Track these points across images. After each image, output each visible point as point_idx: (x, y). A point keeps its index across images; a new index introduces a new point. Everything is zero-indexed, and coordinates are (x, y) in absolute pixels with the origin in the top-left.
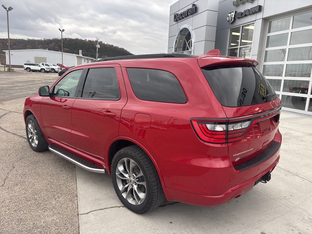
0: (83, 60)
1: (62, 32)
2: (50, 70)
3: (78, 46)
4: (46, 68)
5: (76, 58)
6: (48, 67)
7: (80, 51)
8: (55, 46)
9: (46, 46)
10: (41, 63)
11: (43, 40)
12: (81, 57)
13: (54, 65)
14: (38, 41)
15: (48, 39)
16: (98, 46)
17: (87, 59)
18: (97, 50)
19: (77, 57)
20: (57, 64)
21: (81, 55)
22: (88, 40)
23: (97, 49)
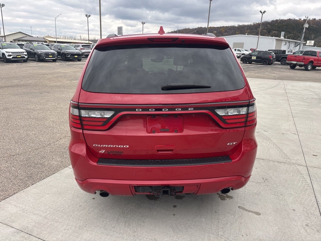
0: (283, 43)
1: (262, 14)
2: (240, 55)
3: (290, 27)
4: (237, 54)
5: (275, 42)
6: (239, 52)
7: (283, 33)
8: (263, 30)
9: (254, 30)
10: (234, 49)
11: (252, 24)
12: (282, 40)
13: (246, 50)
14: (248, 26)
15: (258, 23)
16: (306, 26)
17: (289, 42)
18: (304, 31)
19: (277, 40)
20: (251, 49)
21: (282, 38)
22: (302, 20)
23: (304, 29)
